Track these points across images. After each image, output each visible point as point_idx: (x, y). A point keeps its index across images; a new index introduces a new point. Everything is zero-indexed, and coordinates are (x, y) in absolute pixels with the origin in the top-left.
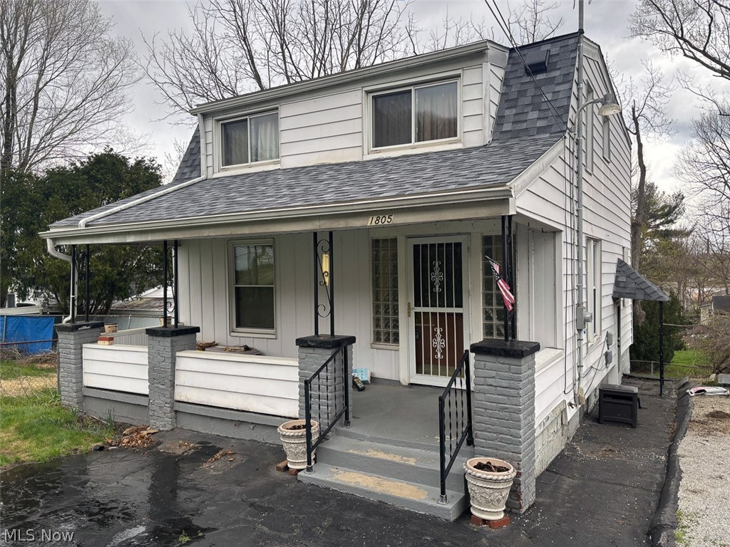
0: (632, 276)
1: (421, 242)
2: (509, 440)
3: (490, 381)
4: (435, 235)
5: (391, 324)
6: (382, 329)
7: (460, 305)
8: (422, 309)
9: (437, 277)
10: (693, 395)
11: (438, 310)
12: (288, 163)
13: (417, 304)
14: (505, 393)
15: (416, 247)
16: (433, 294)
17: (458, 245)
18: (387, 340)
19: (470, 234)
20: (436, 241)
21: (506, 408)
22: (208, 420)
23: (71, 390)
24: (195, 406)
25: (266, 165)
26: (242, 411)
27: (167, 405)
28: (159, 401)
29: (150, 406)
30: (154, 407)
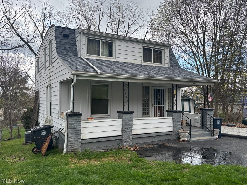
1: (155, 88)
4: (159, 87)
5: (147, 110)
6: (144, 111)
7: (164, 104)
8: (155, 105)
9: (159, 97)
11: (159, 105)
12: (118, 60)
13: (154, 104)
15: (154, 89)
16: (158, 101)
17: (163, 90)
18: (145, 114)
19: (166, 87)
20: (159, 88)
22: (144, 138)
23: (76, 142)
24: (140, 135)
25: (108, 59)
26: (156, 133)
27: (131, 137)
28: (128, 136)
29: (123, 138)
30: (125, 139)
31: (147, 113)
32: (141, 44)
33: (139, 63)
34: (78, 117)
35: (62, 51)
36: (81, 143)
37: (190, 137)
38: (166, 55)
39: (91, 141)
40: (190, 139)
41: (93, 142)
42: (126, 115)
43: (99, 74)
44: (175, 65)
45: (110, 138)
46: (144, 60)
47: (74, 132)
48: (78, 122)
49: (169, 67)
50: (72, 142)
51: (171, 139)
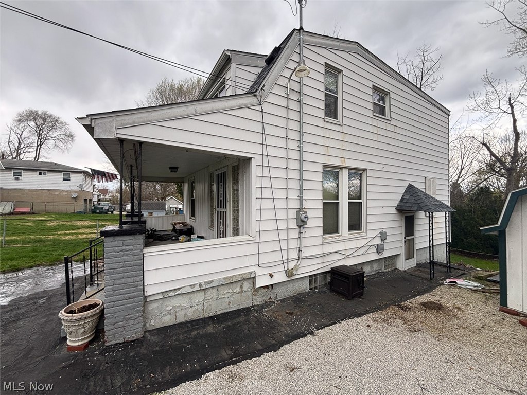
0: (415, 195)
1: (218, 172)
4: (221, 168)
7: (226, 207)
8: (218, 209)
10: (446, 284)
11: (221, 210)
13: (217, 206)
15: (217, 176)
16: (220, 201)
17: (225, 173)
19: (228, 166)
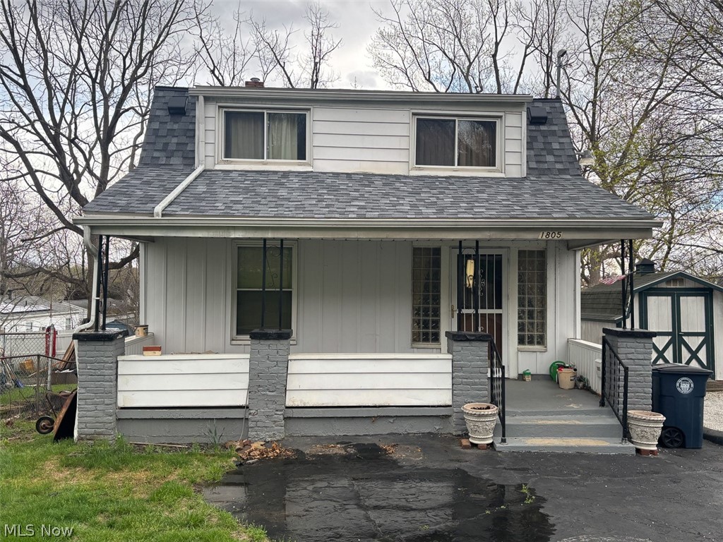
2: (643, 396)
3: (630, 356)
5: (433, 328)
6: (422, 330)
7: (499, 307)
8: (464, 311)
9: (479, 283)
11: (480, 311)
13: (460, 307)
14: (641, 363)
16: (476, 297)
17: (499, 257)
19: (509, 247)
21: (642, 374)
22: (332, 421)
23: (100, 414)
24: (316, 409)
25: (289, 165)
26: (380, 407)
27: (278, 413)
28: (267, 410)
29: (250, 416)
30: (257, 417)
31: (430, 337)
32: (407, 107)
33: (400, 170)
34: (102, 343)
35: (156, 154)
36: (119, 420)
37: (504, 436)
38: (512, 133)
39: (148, 414)
40: (503, 441)
41: (154, 419)
42: (262, 342)
43: (157, 218)
44: (559, 166)
45: (208, 410)
46: (421, 159)
47: (92, 386)
48: (105, 359)
49: (525, 175)
50: (88, 413)
51: (447, 431)
